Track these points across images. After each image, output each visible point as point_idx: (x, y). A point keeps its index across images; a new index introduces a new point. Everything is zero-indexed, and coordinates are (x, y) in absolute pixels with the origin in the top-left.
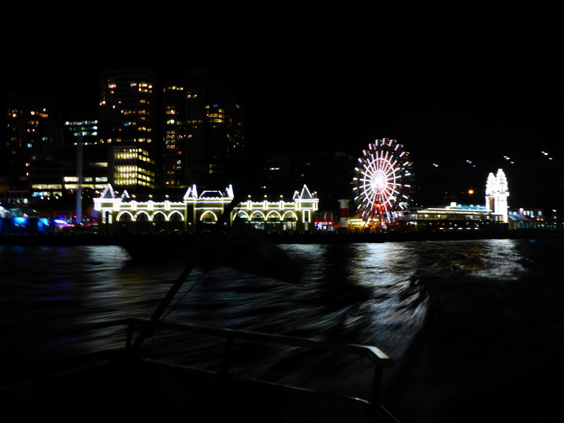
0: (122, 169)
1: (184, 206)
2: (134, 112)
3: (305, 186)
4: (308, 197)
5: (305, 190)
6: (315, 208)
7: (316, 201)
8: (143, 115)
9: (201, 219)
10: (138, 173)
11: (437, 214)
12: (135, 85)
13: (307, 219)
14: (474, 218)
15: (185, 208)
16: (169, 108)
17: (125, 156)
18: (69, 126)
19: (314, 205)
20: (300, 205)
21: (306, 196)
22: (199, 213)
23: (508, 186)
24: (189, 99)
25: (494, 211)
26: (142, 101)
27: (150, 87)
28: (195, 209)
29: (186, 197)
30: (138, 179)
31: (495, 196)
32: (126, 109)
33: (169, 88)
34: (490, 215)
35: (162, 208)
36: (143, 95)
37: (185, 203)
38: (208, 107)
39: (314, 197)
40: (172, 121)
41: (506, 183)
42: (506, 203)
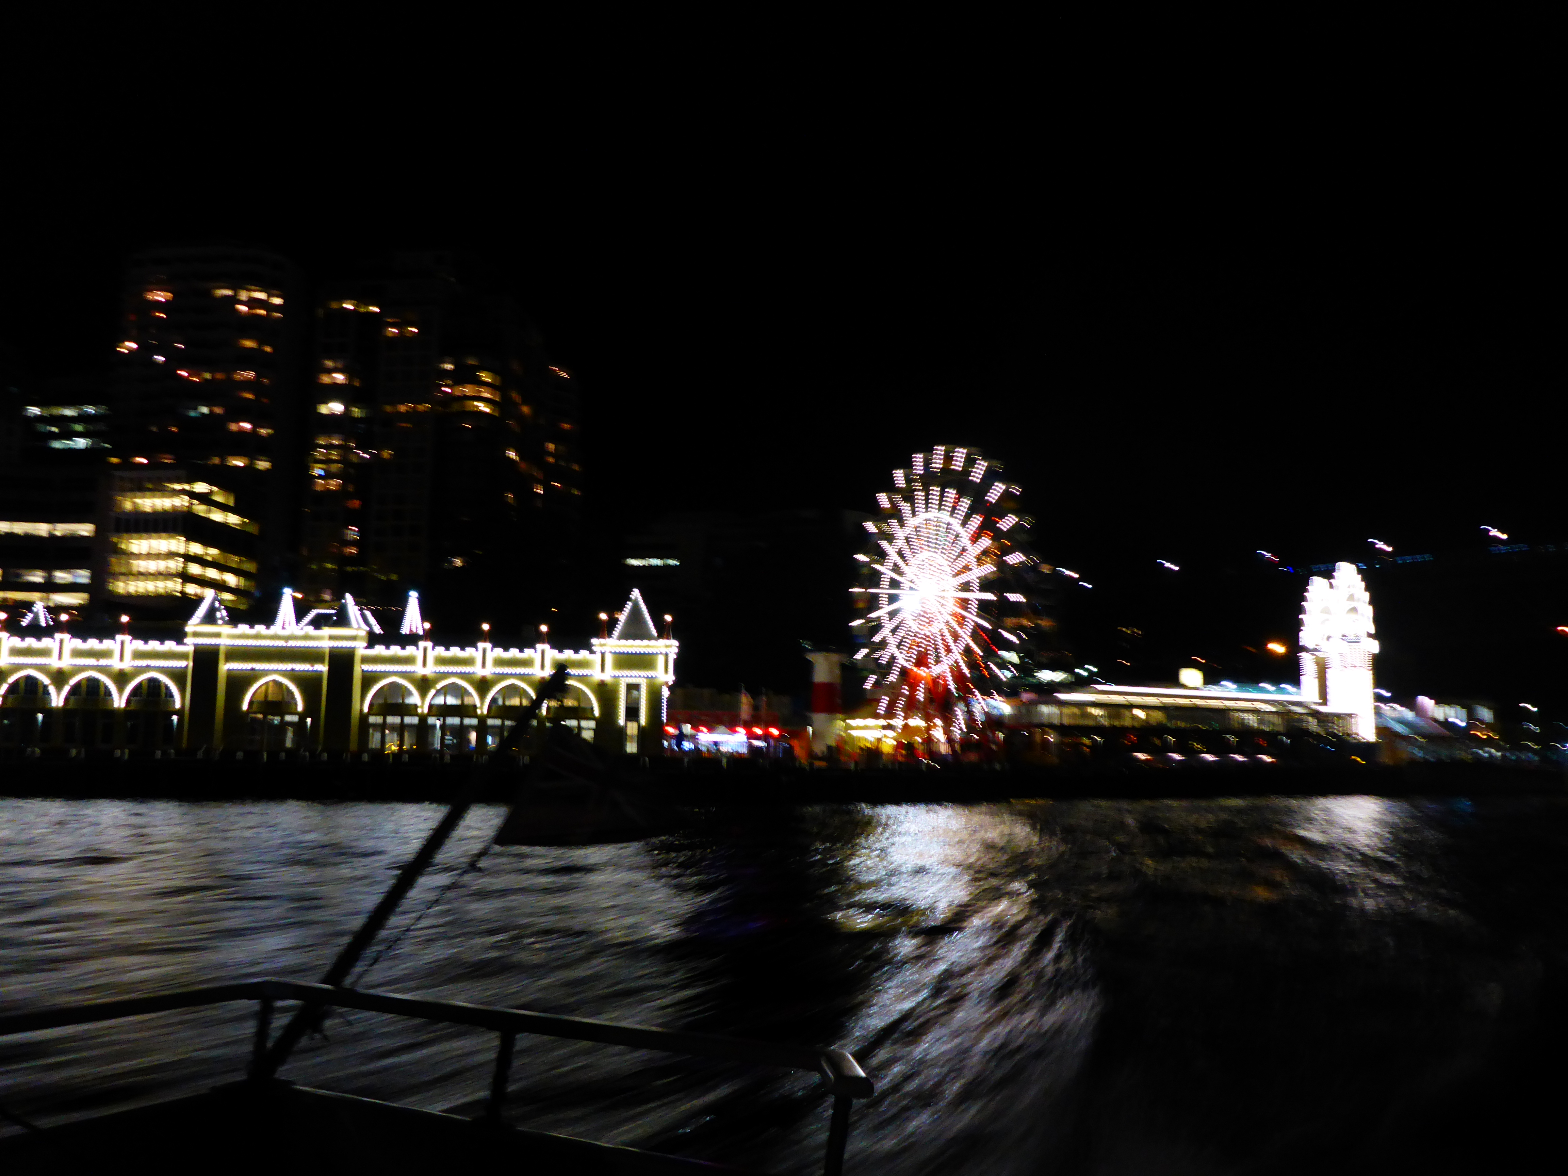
0: (138, 545)
1: (183, 656)
2: (219, 376)
3: (636, 594)
4: (643, 635)
5: (636, 609)
6: (665, 676)
7: (670, 647)
8: (247, 385)
9: (245, 707)
10: (189, 558)
11: (1131, 706)
12: (228, 292)
13: (632, 713)
14: (1261, 722)
15: (188, 664)
16: (329, 364)
17: (149, 503)
18: (37, 418)
19: (661, 660)
20: (609, 660)
21: (635, 630)
22: (238, 683)
23: (1377, 620)
24: (394, 339)
25: (1325, 702)
26: (249, 344)
27: (277, 301)
28: (225, 667)
29: (193, 625)
30: (187, 578)
31: (1331, 651)
32: (194, 366)
33: (334, 305)
34: (1316, 714)
35: (103, 662)
36: (250, 325)
37: (189, 645)
38: (449, 367)
39: (663, 631)
40: (337, 407)
41: (1368, 611)
42: (1368, 676)
